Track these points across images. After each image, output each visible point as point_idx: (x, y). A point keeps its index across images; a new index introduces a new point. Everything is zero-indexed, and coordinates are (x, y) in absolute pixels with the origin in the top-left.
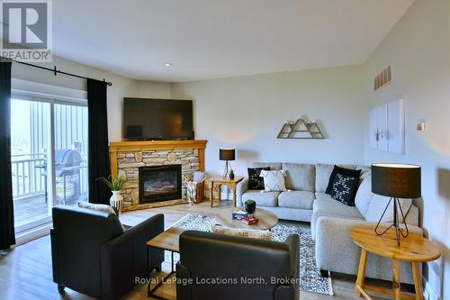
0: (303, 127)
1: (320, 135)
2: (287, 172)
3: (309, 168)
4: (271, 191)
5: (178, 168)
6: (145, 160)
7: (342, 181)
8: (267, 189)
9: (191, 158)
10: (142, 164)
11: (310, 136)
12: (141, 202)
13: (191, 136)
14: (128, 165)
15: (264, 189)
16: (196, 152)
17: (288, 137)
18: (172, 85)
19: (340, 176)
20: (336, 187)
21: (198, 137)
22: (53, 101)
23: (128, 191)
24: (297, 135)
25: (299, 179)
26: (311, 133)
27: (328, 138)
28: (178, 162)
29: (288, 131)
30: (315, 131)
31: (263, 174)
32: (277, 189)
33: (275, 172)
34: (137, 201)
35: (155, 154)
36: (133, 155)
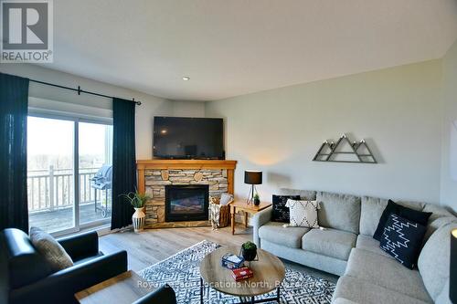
0: (347, 147)
1: (371, 159)
2: (321, 204)
3: (351, 201)
4: (297, 226)
5: (206, 188)
6: (171, 179)
7: (398, 225)
8: (292, 223)
9: (219, 179)
10: (168, 183)
11: (356, 159)
12: (167, 220)
13: (222, 155)
14: (155, 183)
15: (289, 222)
16: (225, 173)
17: (327, 160)
18: (206, 103)
19: (395, 218)
20: (387, 232)
21: (229, 157)
22: (77, 120)
23: (155, 208)
24: (340, 157)
25: (336, 215)
26: (359, 156)
27: (383, 162)
28: (205, 182)
29: (328, 152)
30: (364, 153)
31: (290, 203)
32: (305, 224)
33: (304, 202)
34: (163, 219)
35: (182, 173)
36: (159, 173)
